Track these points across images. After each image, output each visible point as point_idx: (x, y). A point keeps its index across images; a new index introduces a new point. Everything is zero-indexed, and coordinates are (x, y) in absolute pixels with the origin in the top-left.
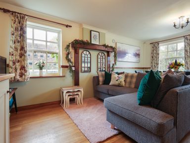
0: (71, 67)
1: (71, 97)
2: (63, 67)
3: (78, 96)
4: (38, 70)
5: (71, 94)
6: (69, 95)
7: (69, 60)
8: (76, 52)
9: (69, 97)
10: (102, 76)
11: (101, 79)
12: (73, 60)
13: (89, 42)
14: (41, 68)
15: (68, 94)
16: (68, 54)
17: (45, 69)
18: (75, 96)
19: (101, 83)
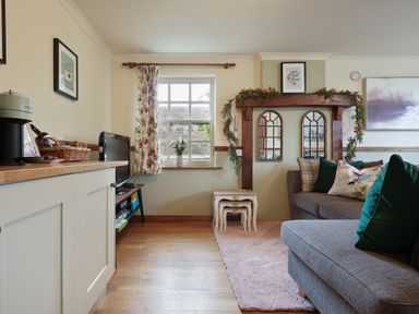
0: (233, 149)
1: (231, 211)
2: (218, 149)
3: (244, 212)
4: (175, 157)
5: (230, 205)
6: (225, 207)
7: (230, 136)
8: (247, 118)
9: (226, 212)
10: (312, 170)
11: (307, 178)
12: (238, 135)
13: (277, 90)
14: (180, 152)
15: (223, 205)
16: (229, 122)
17: (186, 153)
18: (239, 211)
19: (305, 188)
